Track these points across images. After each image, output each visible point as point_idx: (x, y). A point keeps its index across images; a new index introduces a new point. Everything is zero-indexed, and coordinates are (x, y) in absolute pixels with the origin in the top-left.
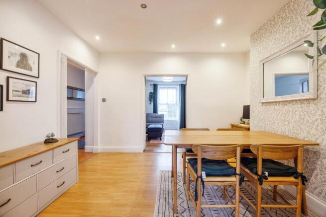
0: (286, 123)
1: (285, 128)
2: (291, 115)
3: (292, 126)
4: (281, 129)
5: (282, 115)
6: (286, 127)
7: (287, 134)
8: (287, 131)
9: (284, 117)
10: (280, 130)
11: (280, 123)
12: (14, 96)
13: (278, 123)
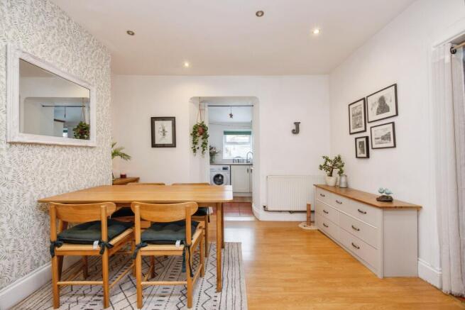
0: (65, 176)
1: (64, 183)
2: (70, 164)
3: (72, 179)
4: (58, 186)
5: (58, 166)
6: (65, 181)
7: (68, 190)
8: (67, 185)
9: (61, 168)
10: (56, 188)
11: (55, 179)
12: (376, 144)
13: (52, 180)
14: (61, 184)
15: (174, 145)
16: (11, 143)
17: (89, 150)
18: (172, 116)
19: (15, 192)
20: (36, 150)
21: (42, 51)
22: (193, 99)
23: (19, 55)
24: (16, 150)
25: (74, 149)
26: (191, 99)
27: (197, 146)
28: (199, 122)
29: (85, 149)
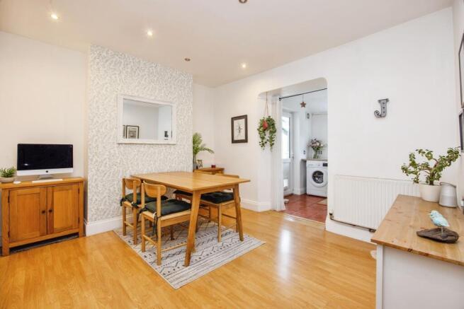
14: (150, 168)
15: (246, 141)
16: (119, 144)
17: (172, 147)
18: (244, 114)
19: (121, 169)
20: (133, 147)
21: (138, 91)
22: (261, 95)
23: (122, 97)
24: (122, 147)
25: (160, 146)
26: (260, 95)
27: (264, 141)
28: (266, 117)
29: (168, 146)
